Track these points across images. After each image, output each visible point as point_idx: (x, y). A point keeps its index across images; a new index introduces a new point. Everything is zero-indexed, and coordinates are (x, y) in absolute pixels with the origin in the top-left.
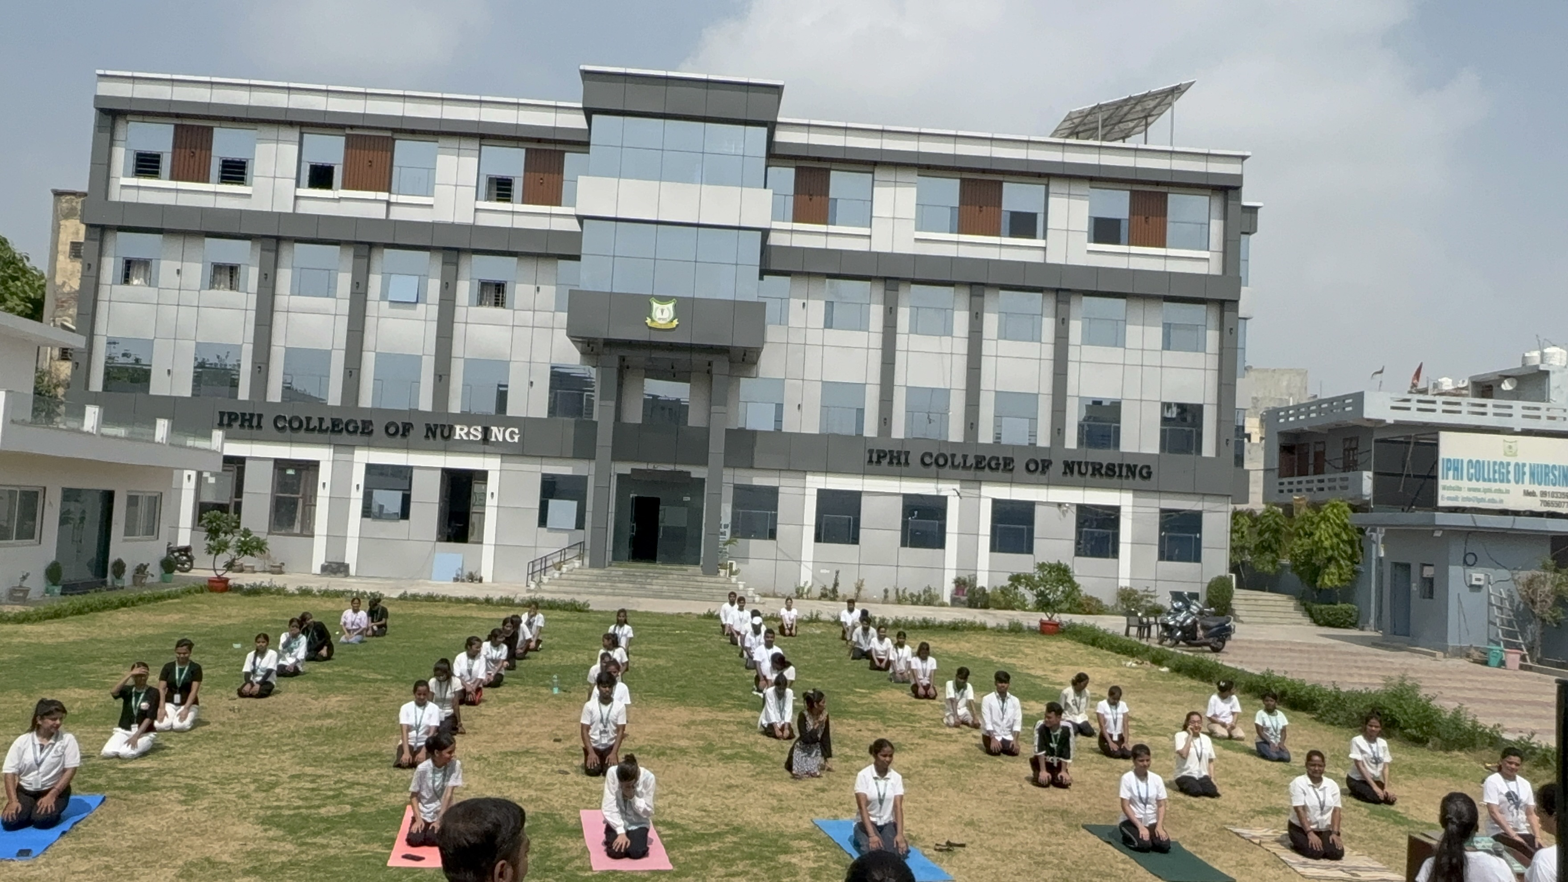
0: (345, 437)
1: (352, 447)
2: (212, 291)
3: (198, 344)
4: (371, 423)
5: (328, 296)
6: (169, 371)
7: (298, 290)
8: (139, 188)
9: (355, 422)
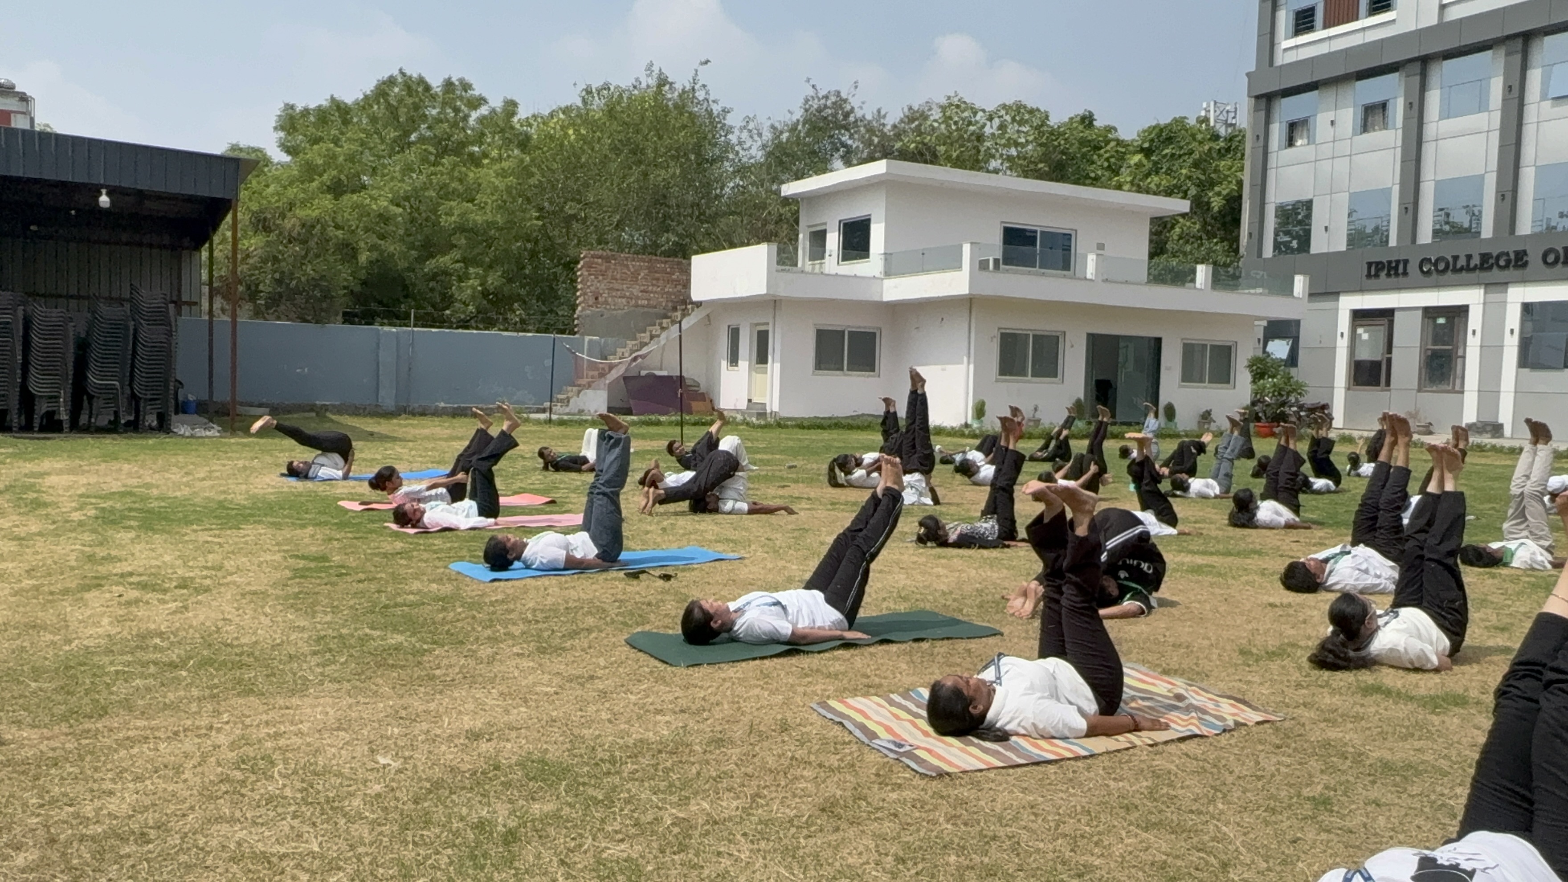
0: (1496, 274)
1: (1507, 284)
2: (1365, 135)
3: (1350, 194)
4: (1525, 253)
5: (1480, 111)
6: (1326, 228)
7: (1446, 114)
8: (1297, 47)
9: (1507, 254)
